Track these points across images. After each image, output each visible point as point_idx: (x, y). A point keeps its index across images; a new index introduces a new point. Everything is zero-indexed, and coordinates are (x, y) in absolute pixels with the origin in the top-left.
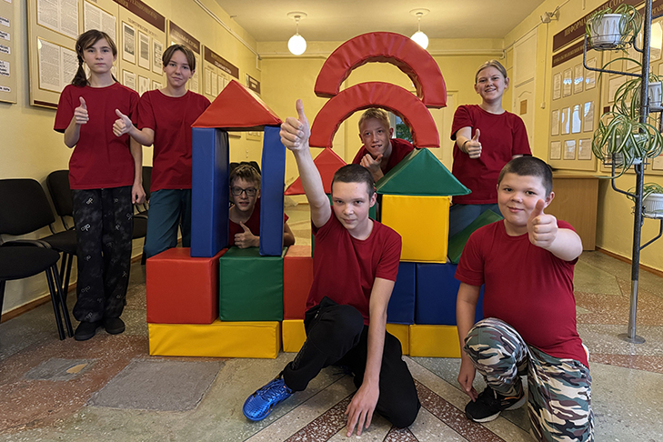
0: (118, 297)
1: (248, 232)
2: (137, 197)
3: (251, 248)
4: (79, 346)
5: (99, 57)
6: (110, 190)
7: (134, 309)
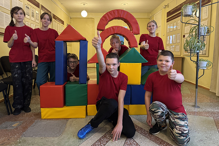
0: (28, 99)
1: (74, 76)
2: (34, 65)
3: (75, 82)
4: (15, 117)
5: (19, 16)
6: (24, 63)
7: (33, 104)
